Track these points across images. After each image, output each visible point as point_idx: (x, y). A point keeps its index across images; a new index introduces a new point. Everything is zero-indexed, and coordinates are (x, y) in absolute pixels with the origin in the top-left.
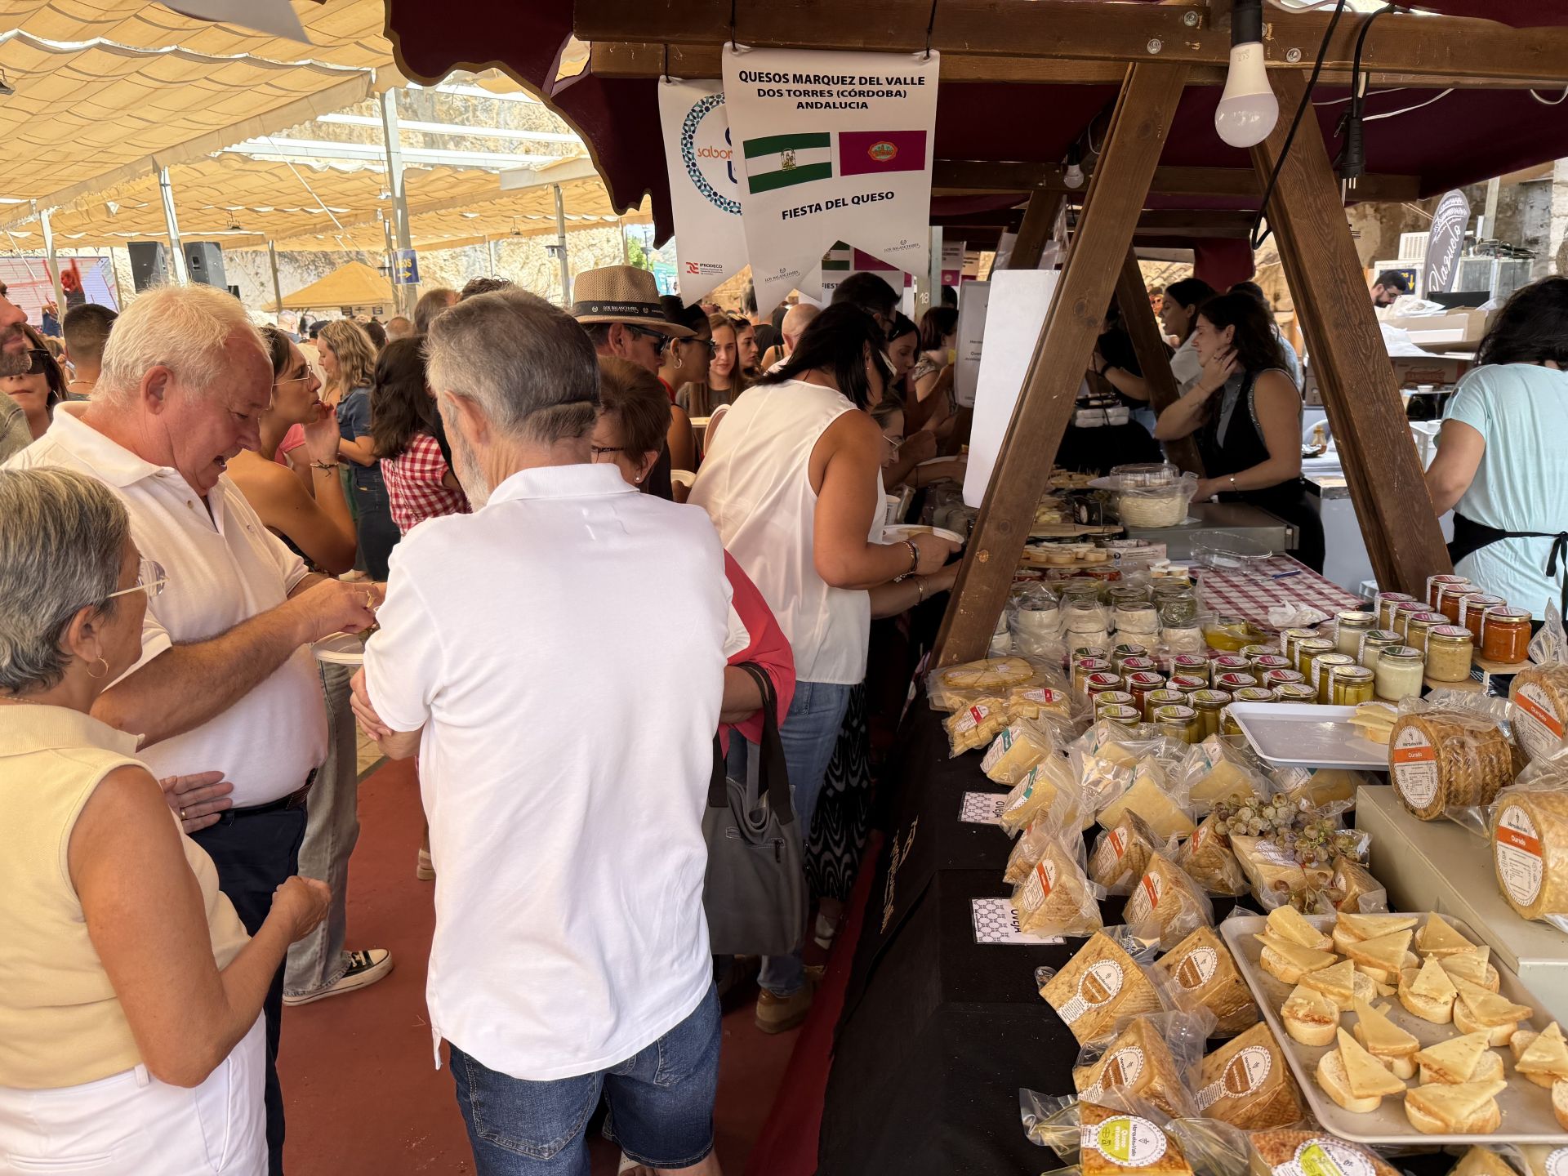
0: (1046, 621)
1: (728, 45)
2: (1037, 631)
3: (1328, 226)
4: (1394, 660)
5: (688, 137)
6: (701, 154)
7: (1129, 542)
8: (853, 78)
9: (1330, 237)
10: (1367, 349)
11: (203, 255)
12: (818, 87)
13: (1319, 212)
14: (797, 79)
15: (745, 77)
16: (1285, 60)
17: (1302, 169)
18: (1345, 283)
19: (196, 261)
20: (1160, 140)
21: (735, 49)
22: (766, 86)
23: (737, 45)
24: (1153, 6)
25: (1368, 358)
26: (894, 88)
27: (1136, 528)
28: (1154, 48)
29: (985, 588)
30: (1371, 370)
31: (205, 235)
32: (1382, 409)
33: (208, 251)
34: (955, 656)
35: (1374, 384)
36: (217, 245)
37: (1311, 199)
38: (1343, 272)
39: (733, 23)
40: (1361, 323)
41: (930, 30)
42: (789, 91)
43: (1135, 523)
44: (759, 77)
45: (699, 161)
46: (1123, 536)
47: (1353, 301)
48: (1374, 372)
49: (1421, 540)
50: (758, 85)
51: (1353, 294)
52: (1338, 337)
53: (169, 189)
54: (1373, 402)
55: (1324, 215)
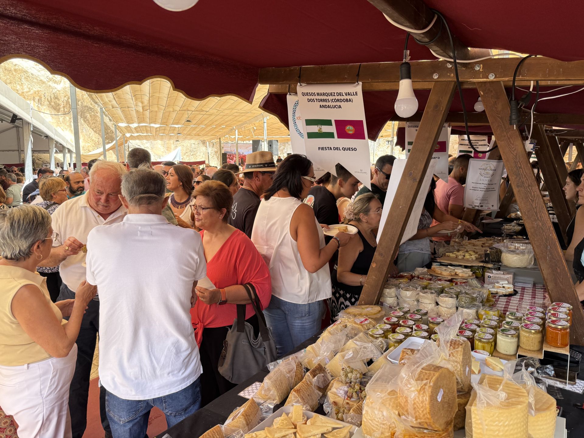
0: (408, 295)
1: (299, 84)
2: (405, 299)
3: (513, 144)
4: (502, 335)
5: (294, 113)
6: (297, 119)
7: (499, 272)
8: (334, 93)
9: (514, 149)
10: (532, 197)
11: (272, 144)
12: (325, 97)
13: (509, 139)
14: (318, 94)
15: (304, 94)
16: (487, 78)
17: (501, 121)
18: (521, 168)
19: (270, 146)
20: (442, 111)
21: (301, 85)
22: (310, 97)
23: (301, 84)
24: (435, 61)
25: (533, 201)
26: (348, 97)
27: (505, 266)
28: (435, 77)
29: (374, 277)
30: (534, 206)
31: (274, 138)
32: (540, 224)
33: (274, 142)
34: (363, 302)
35: (536, 213)
36: (277, 141)
37: (505, 133)
38: (520, 164)
39: (299, 77)
40: (529, 186)
41: (358, 75)
42: (316, 99)
43: (506, 264)
44: (307, 94)
45: (297, 121)
46: (499, 269)
47: (525, 176)
48: (536, 207)
49: (561, 285)
50: (307, 97)
51: (525, 173)
52: (519, 191)
53: (266, 124)
54: (535, 220)
55: (511, 140)
